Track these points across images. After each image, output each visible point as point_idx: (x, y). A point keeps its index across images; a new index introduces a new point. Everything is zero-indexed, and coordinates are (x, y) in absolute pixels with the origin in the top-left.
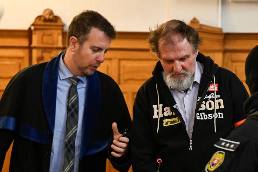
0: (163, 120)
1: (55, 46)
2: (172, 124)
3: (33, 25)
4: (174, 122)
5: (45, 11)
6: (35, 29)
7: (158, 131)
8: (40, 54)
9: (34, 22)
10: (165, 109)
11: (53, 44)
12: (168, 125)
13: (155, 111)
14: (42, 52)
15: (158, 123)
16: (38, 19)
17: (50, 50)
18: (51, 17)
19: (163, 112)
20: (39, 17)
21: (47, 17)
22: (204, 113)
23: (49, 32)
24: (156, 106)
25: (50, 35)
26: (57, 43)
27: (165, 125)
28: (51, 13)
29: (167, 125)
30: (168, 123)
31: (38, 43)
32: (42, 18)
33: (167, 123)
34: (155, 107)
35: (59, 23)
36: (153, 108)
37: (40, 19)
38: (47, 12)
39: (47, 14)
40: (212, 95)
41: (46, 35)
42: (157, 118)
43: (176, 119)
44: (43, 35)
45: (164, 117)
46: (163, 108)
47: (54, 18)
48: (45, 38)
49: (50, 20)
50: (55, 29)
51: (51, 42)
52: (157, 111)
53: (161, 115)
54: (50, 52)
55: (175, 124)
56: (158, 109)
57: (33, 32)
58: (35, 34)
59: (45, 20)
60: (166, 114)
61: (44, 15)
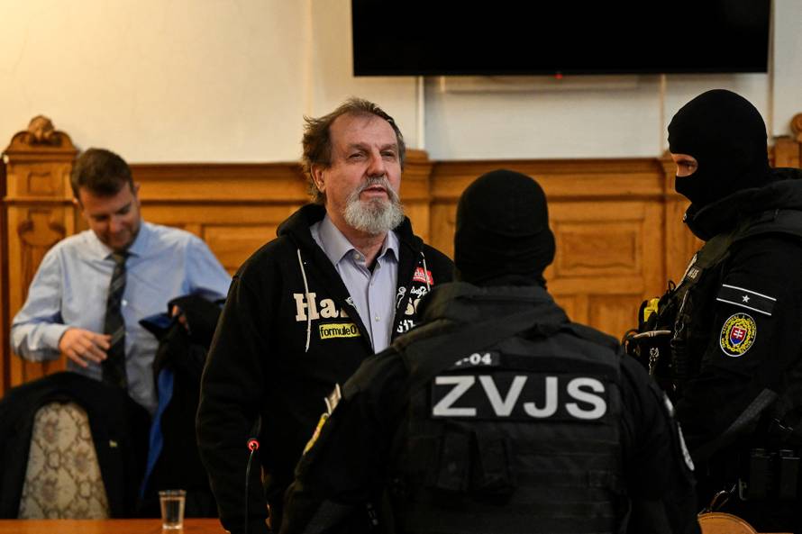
0: (320, 327)
1: (58, 198)
2: (341, 336)
3: (7, 152)
4: (345, 331)
5: (33, 121)
6: (12, 163)
7: (308, 347)
8: (25, 218)
9: (9, 147)
10: (323, 303)
11: (53, 194)
12: (332, 336)
13: (300, 306)
14: (30, 213)
15: (309, 330)
16: (17, 141)
17: (46, 208)
18: (47, 135)
19: (319, 309)
20: (20, 136)
21: (38, 134)
22: (411, 322)
23: (44, 167)
24: (302, 295)
25: (47, 174)
26: (63, 192)
27: (324, 337)
28: (48, 125)
29: (329, 337)
30: (331, 331)
31: (19, 192)
32: (27, 138)
33: (329, 333)
34: (298, 297)
35: (65, 148)
36: (295, 300)
37: (22, 140)
38: (37, 124)
39: (37, 129)
40: (423, 290)
41: (37, 175)
42: (306, 319)
43: (347, 326)
44: (30, 176)
45: (322, 320)
46: (318, 301)
47: (54, 137)
48: (36, 181)
49: (45, 142)
50: (57, 161)
51: (49, 190)
52: (305, 305)
53: (314, 315)
54: (48, 213)
55: (347, 336)
56: (305, 301)
57: (9, 168)
58: (13, 173)
59: (35, 142)
60: (324, 314)
61: (32, 130)
